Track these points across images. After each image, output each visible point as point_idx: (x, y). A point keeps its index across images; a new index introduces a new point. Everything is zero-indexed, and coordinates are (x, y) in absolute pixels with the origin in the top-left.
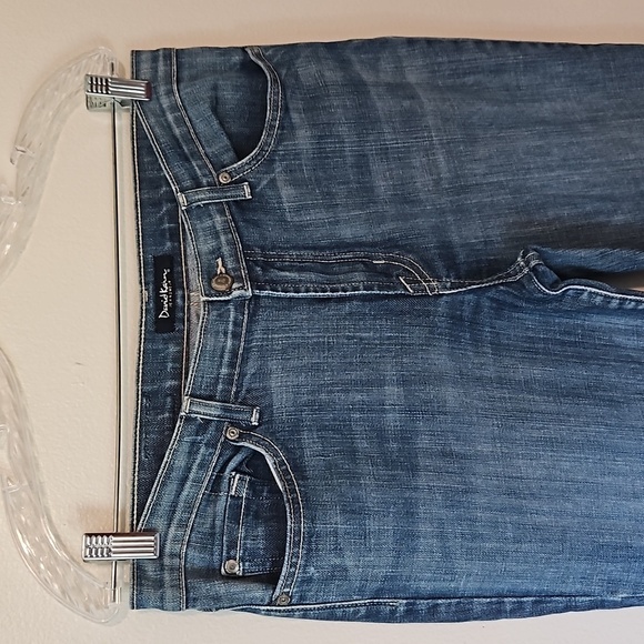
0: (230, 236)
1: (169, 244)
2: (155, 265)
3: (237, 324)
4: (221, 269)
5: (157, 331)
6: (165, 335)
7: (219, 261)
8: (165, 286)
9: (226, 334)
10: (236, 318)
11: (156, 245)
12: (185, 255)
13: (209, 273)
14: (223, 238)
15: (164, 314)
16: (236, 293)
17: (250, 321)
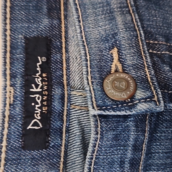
0: (129, 18)
1: (46, 21)
2: (26, 49)
3: (137, 148)
4: (116, 64)
5: (24, 148)
6: (35, 153)
7: (115, 52)
8: (39, 81)
9: (122, 163)
10: (136, 140)
11: (29, 21)
12: (66, 38)
13: (101, 69)
14: (119, 19)
15: (36, 124)
16: (142, 107)
17: (151, 140)
